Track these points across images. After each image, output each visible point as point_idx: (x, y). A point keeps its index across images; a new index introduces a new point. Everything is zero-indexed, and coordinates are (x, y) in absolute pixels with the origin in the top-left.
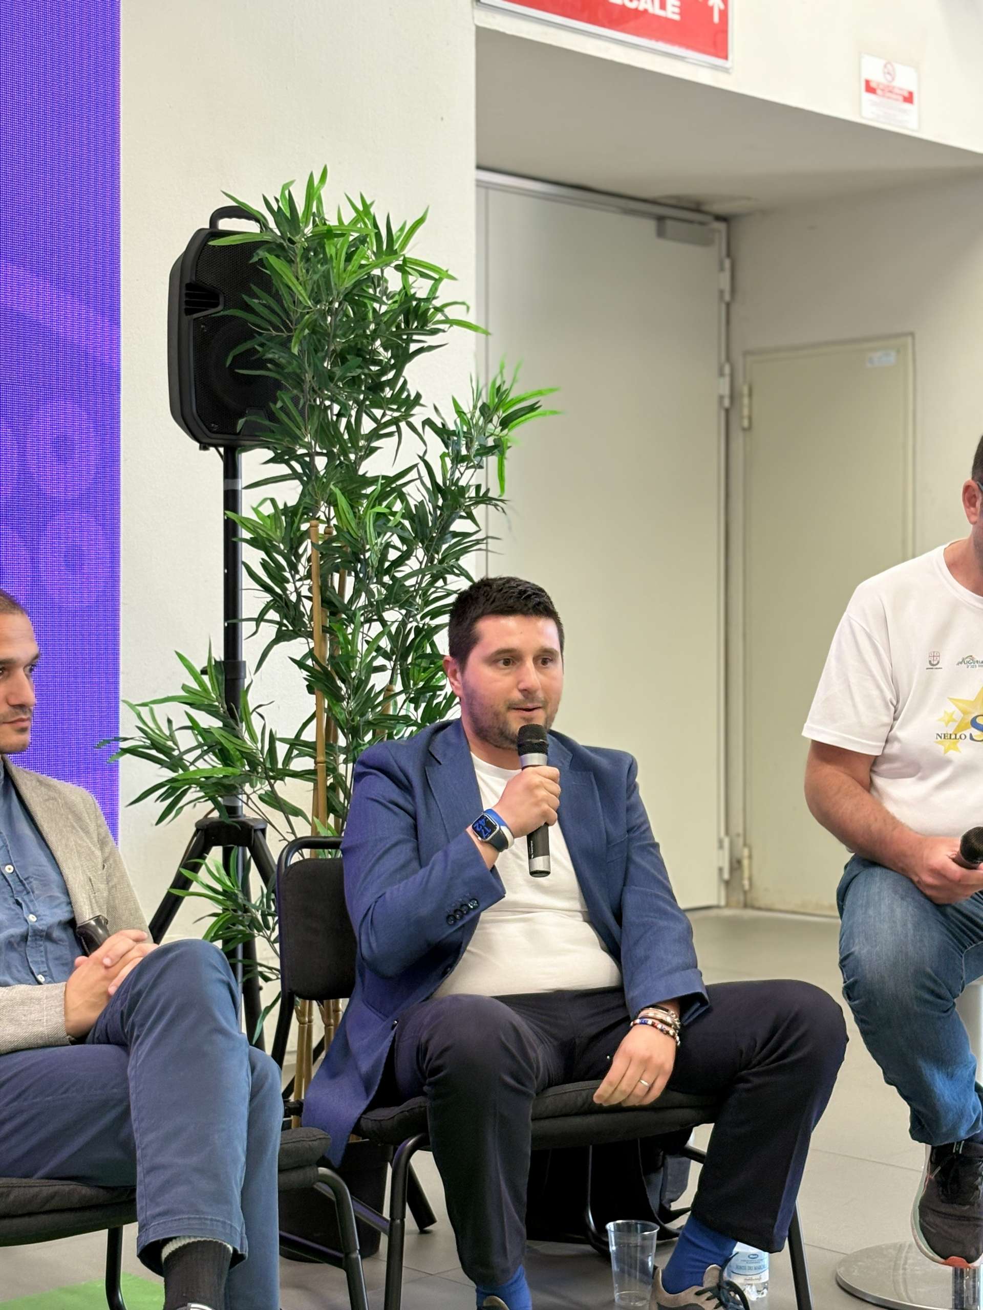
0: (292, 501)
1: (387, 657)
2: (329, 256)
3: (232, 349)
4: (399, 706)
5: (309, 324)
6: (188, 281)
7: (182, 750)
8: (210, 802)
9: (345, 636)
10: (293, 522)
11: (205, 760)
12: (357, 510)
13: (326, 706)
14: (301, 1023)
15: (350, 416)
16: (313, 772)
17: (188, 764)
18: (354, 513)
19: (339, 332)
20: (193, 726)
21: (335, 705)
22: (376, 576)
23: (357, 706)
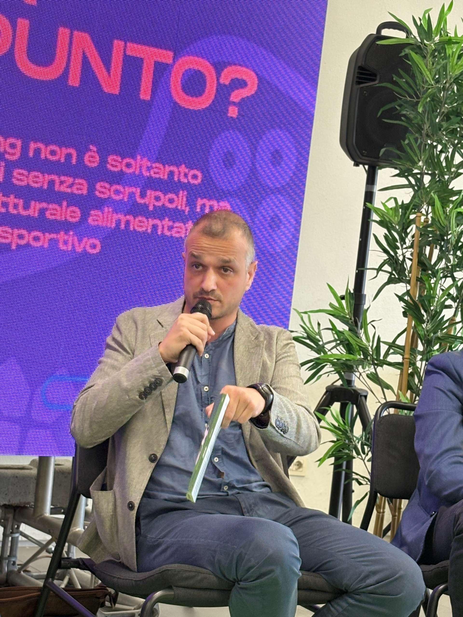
0: (407, 201)
1: (454, 299)
2: (448, 55)
3: (382, 107)
4: (457, 330)
5: (431, 95)
6: (359, 64)
7: (324, 342)
8: (337, 374)
9: (430, 284)
10: (406, 213)
11: (337, 349)
12: (445, 210)
13: (413, 325)
14: (378, 512)
15: (449, 152)
16: (401, 364)
17: (327, 350)
18: (444, 211)
19: (448, 101)
20: (333, 328)
21: (418, 325)
22: (453, 250)
23: (432, 327)
